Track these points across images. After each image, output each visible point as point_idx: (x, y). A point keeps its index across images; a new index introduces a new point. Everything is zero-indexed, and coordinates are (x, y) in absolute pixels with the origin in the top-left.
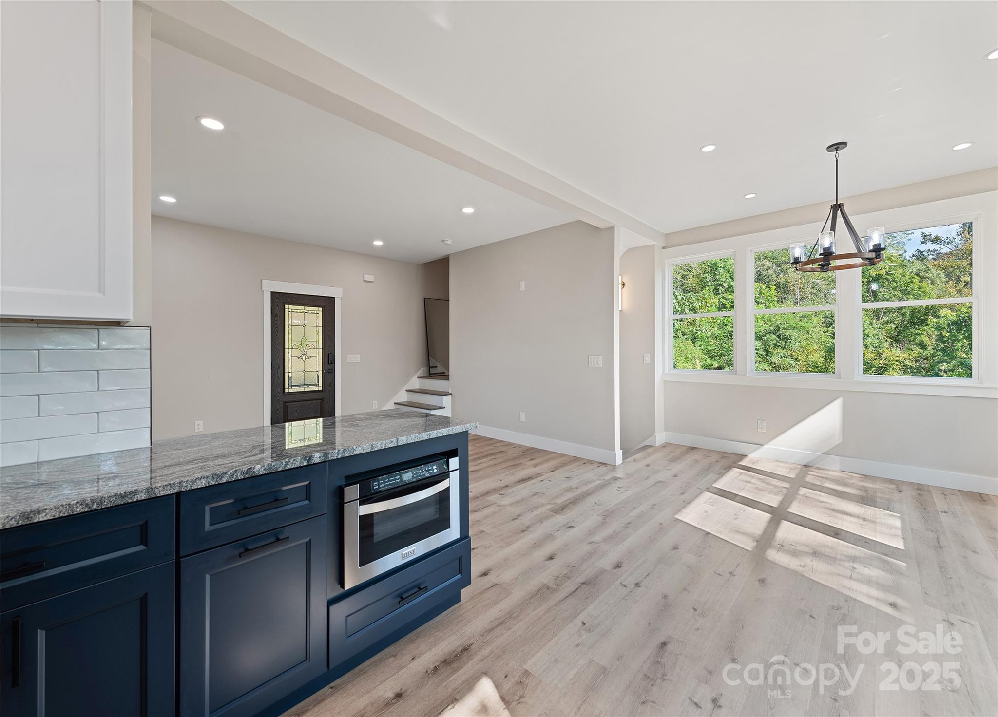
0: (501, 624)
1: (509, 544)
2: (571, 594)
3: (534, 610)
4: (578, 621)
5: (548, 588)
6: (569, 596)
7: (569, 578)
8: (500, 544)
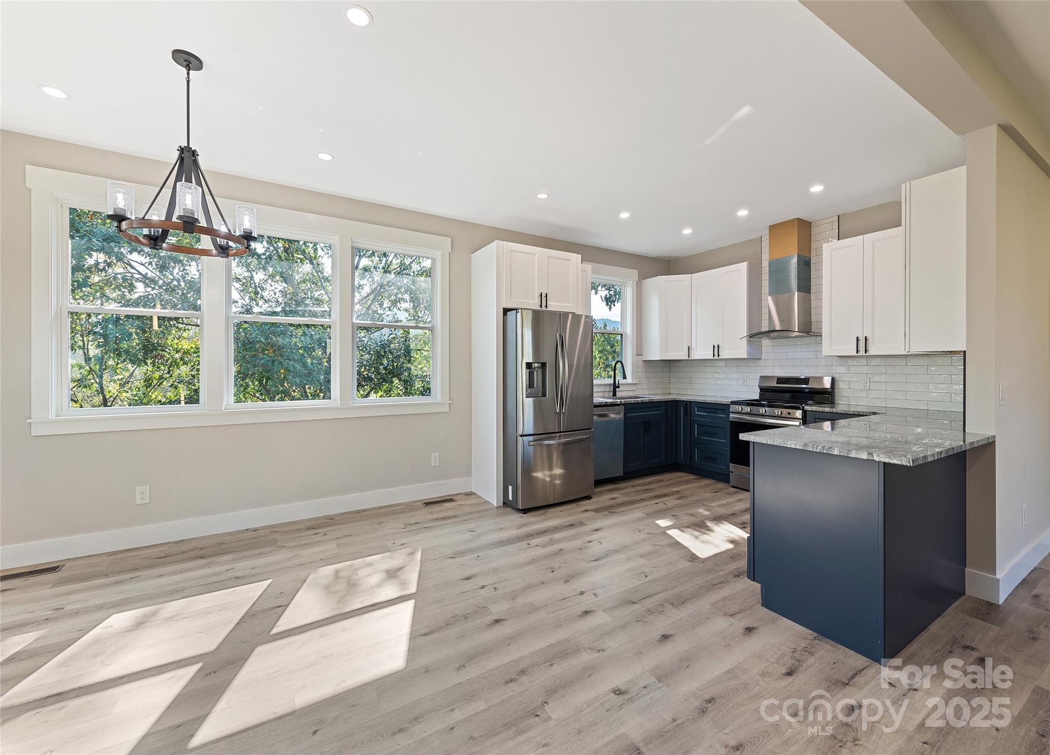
0: (714, 585)
1: (731, 673)
2: (651, 596)
3: (687, 589)
4: (650, 578)
5: (673, 604)
6: (653, 595)
7: (649, 610)
8: (747, 676)
